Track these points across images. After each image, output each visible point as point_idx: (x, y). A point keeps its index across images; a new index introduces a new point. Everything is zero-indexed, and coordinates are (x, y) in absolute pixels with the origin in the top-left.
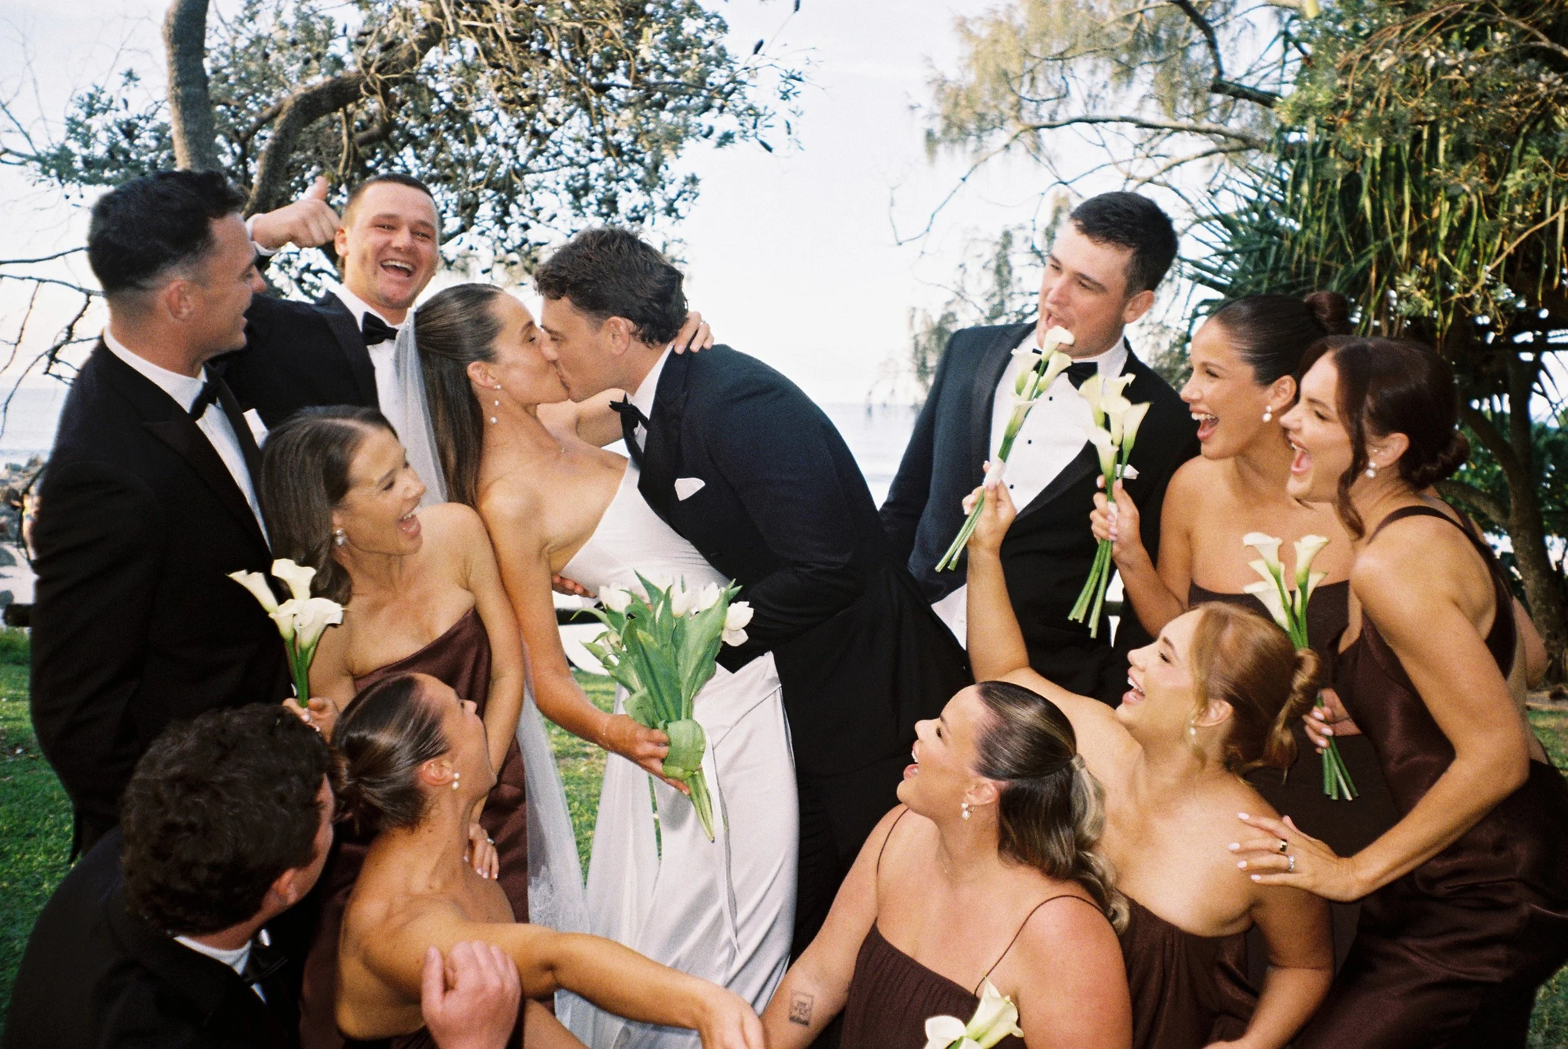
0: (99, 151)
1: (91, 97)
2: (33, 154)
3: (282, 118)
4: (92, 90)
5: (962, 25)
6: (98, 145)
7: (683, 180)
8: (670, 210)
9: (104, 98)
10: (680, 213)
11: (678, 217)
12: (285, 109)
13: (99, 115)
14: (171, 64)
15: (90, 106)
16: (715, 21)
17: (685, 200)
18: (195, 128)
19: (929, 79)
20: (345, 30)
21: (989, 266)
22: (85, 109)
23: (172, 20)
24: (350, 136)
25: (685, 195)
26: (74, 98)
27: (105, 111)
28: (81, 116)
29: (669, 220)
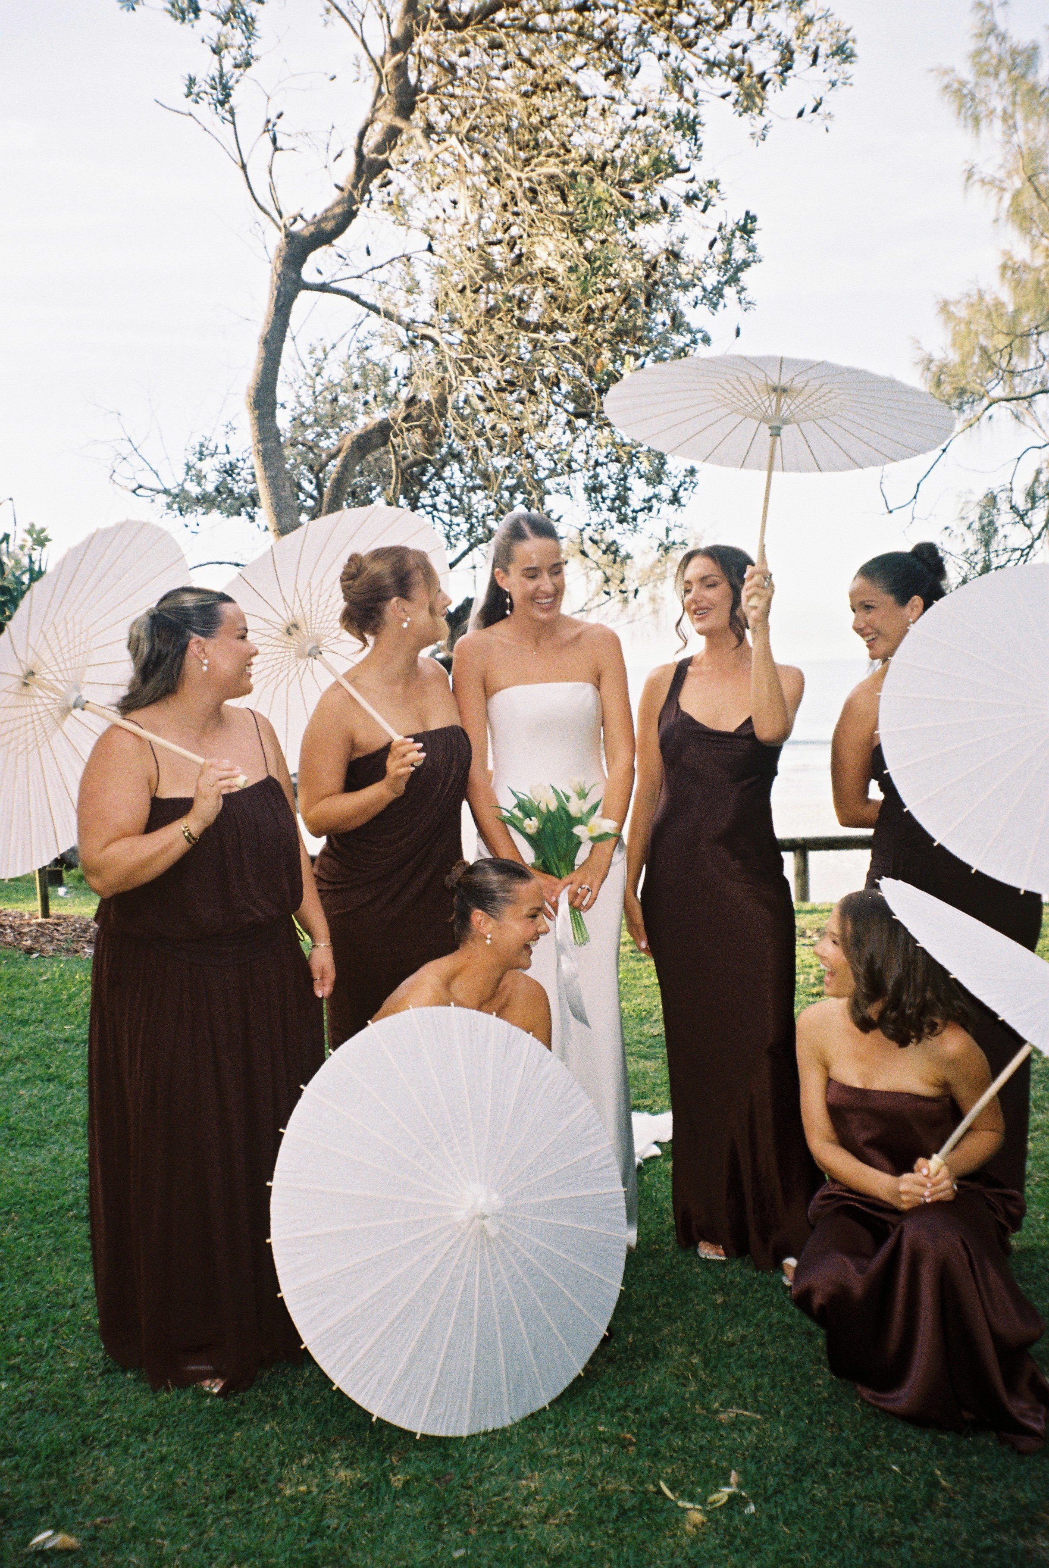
0: (210, 487)
1: (202, 445)
2: (162, 488)
3: (342, 455)
4: (202, 440)
5: (945, 307)
6: (208, 484)
7: (684, 473)
8: (675, 499)
9: (212, 447)
10: (683, 501)
11: (680, 505)
12: (345, 448)
13: (208, 458)
14: (253, 425)
15: (201, 453)
16: (699, 336)
17: (686, 489)
18: (273, 473)
19: (917, 360)
20: (396, 373)
21: (973, 526)
22: (198, 456)
23: (252, 392)
24: (397, 463)
25: (686, 486)
26: (188, 447)
27: (212, 455)
28: (194, 460)
29: (673, 508)
